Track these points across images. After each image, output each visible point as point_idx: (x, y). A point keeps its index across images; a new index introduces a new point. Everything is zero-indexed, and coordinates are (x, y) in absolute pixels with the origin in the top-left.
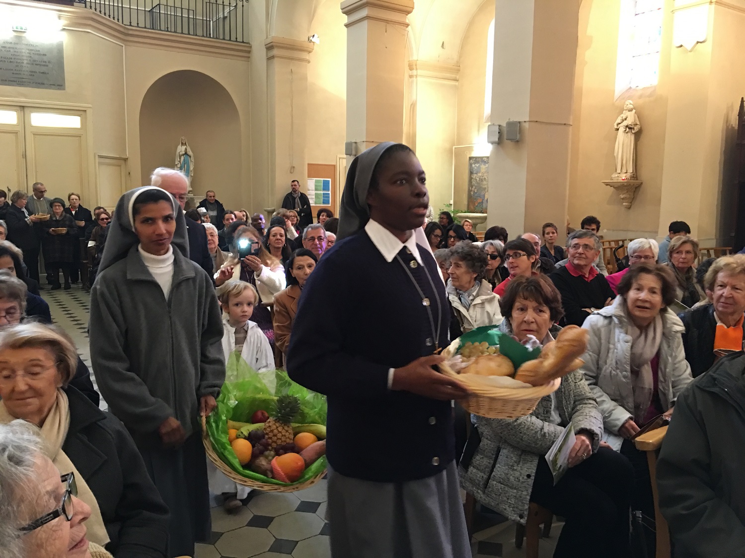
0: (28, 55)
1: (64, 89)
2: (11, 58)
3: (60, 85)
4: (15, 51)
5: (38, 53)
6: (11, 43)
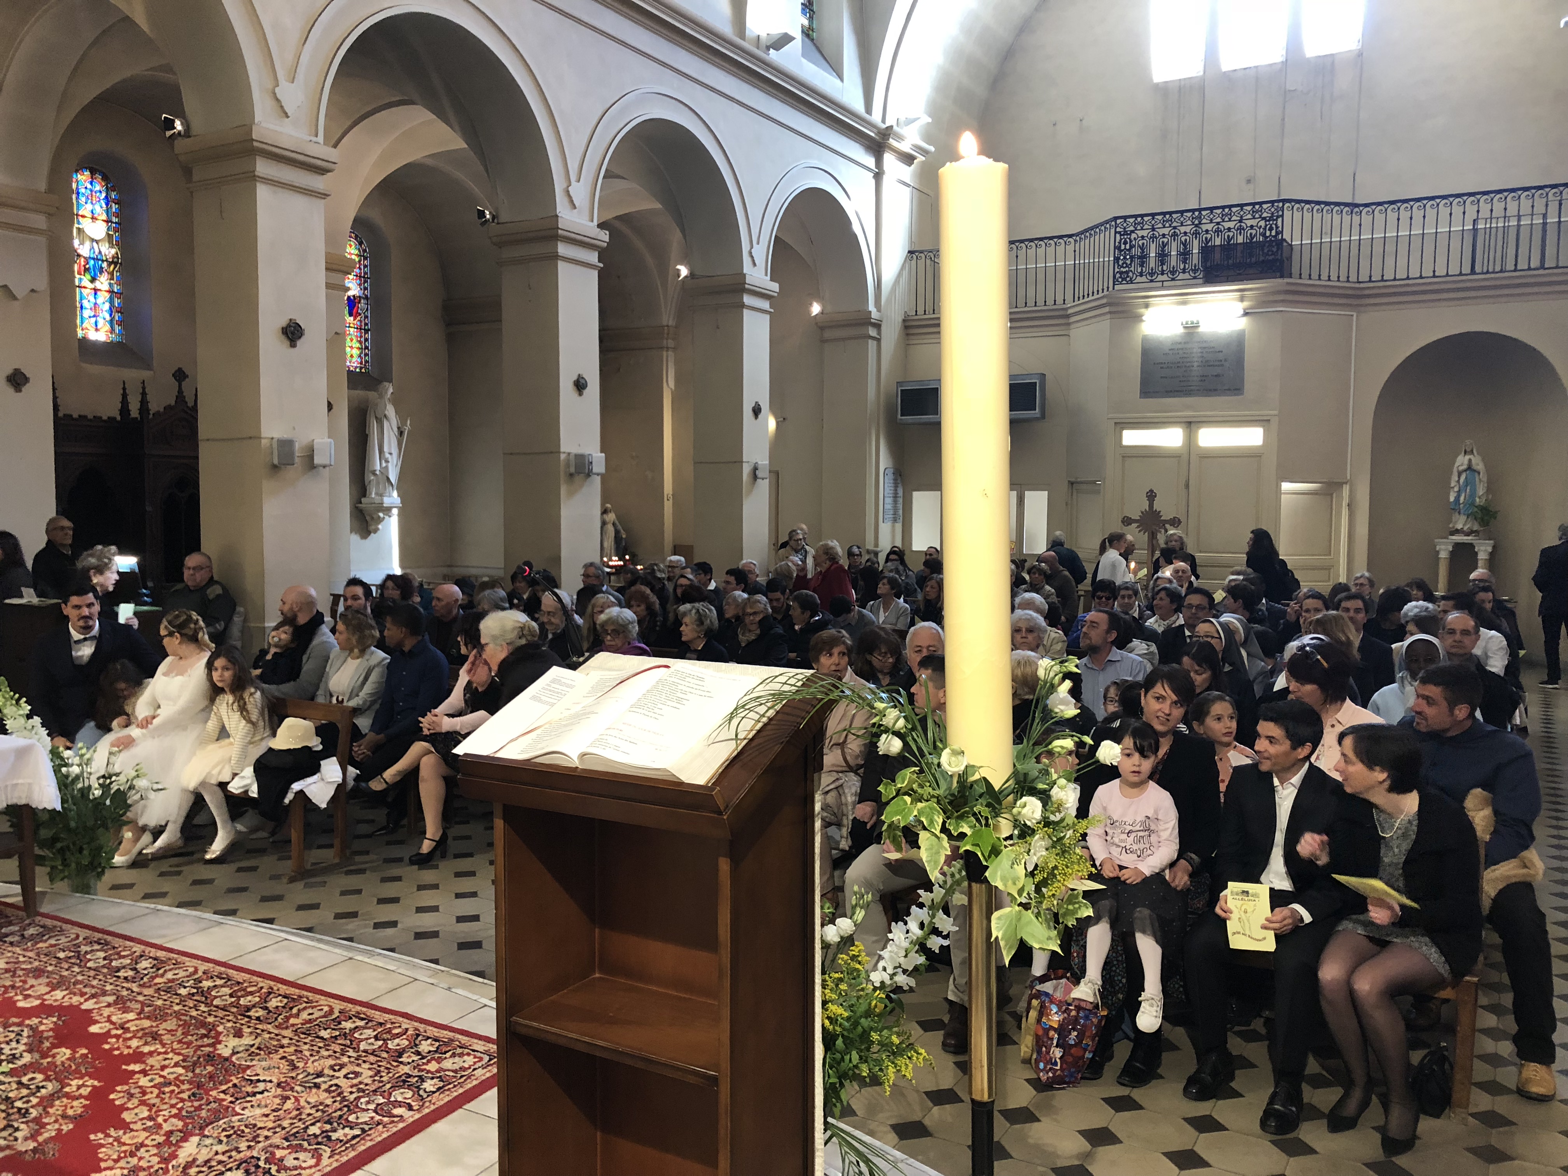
0: (1200, 355)
1: (1242, 394)
2: (1180, 362)
3: (1237, 389)
4: (1184, 353)
5: (1213, 350)
6: (1180, 343)
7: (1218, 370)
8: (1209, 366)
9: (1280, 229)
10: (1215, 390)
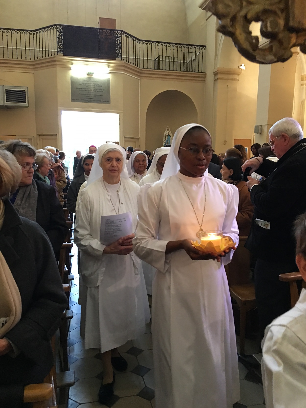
0: (94, 87)
1: (110, 103)
2: (86, 89)
3: (108, 101)
4: (88, 85)
5: (98, 85)
6: (86, 81)
7: (101, 93)
8: (97, 91)
9: (121, 41)
10: (100, 101)
